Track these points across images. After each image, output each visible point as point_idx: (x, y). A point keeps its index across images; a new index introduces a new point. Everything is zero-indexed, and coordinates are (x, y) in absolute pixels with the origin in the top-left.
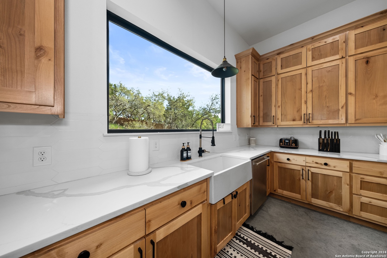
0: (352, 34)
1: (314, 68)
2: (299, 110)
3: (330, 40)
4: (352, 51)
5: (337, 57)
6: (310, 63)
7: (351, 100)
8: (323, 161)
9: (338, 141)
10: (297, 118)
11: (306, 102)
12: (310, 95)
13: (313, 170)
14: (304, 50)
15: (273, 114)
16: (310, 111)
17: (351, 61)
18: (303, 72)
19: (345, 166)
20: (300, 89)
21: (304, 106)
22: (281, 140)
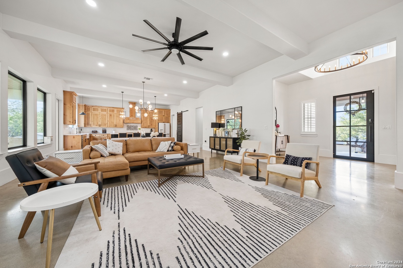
0: (109, 109)
1: (102, 114)
2: (98, 123)
3: (105, 108)
4: (108, 112)
5: (106, 113)
6: (100, 112)
7: (108, 122)
8: (103, 135)
9: (106, 131)
10: (97, 125)
11: (99, 121)
12: (100, 120)
13: (101, 137)
14: (99, 108)
15: (90, 123)
16: (100, 124)
17: (108, 114)
18: (99, 113)
19: (107, 135)
20: (98, 118)
21: (99, 122)
22: (92, 131)
